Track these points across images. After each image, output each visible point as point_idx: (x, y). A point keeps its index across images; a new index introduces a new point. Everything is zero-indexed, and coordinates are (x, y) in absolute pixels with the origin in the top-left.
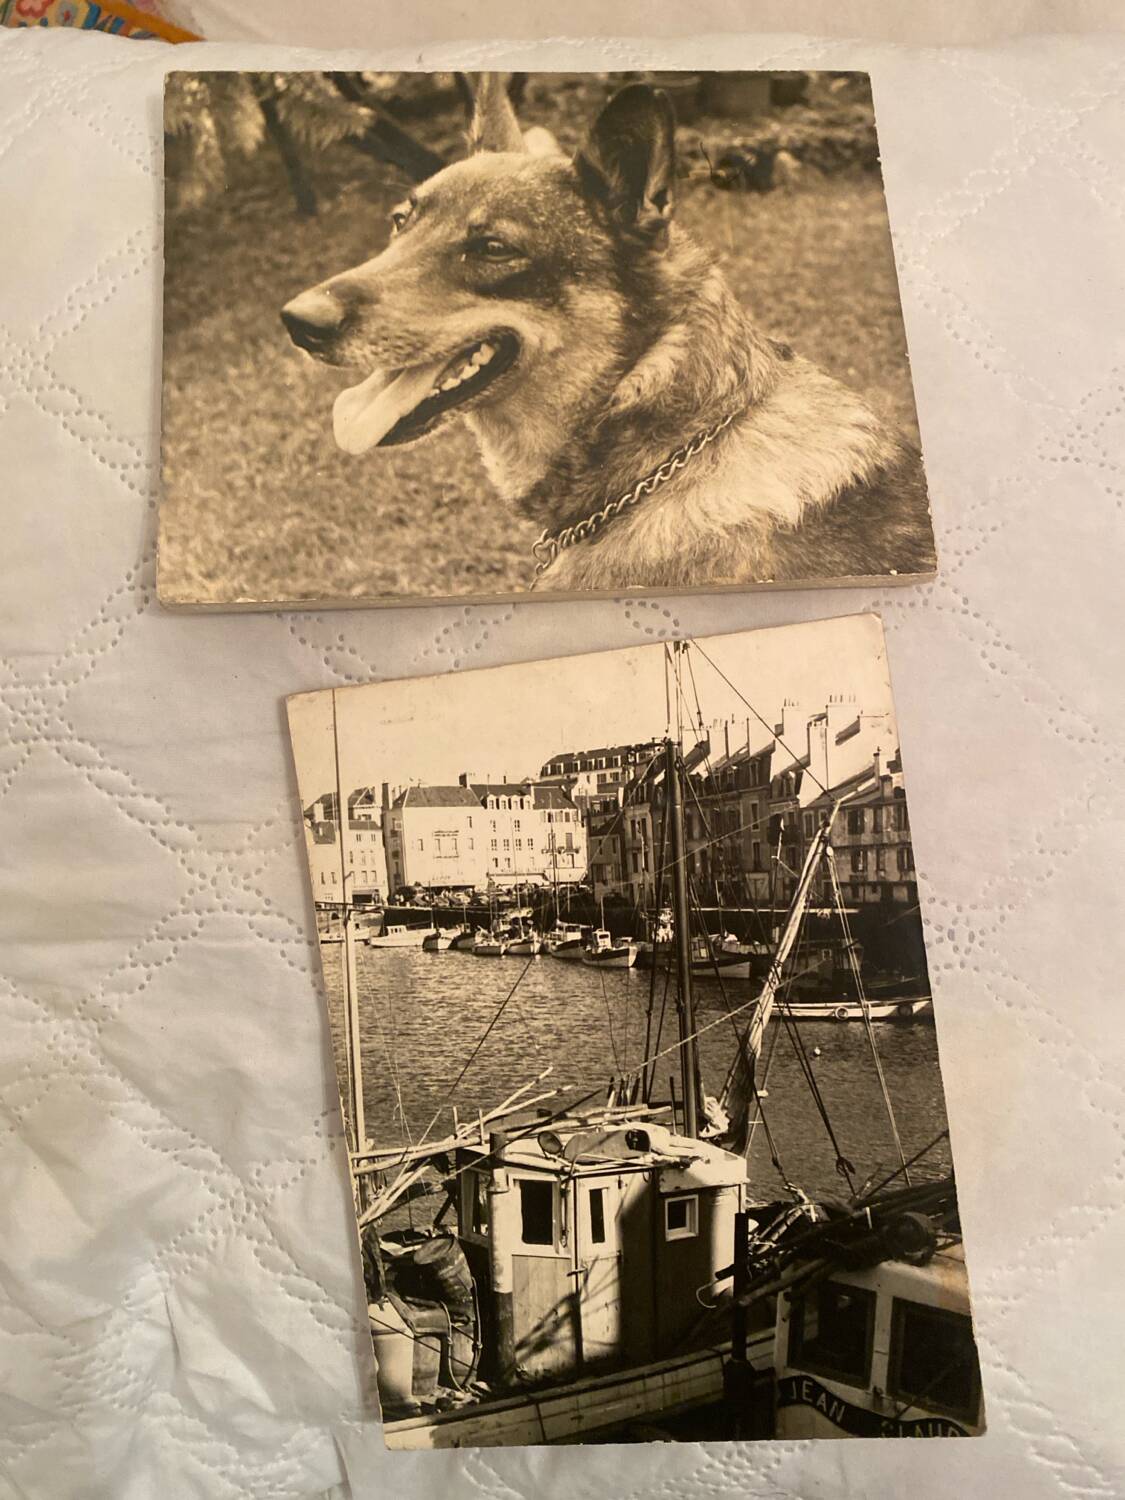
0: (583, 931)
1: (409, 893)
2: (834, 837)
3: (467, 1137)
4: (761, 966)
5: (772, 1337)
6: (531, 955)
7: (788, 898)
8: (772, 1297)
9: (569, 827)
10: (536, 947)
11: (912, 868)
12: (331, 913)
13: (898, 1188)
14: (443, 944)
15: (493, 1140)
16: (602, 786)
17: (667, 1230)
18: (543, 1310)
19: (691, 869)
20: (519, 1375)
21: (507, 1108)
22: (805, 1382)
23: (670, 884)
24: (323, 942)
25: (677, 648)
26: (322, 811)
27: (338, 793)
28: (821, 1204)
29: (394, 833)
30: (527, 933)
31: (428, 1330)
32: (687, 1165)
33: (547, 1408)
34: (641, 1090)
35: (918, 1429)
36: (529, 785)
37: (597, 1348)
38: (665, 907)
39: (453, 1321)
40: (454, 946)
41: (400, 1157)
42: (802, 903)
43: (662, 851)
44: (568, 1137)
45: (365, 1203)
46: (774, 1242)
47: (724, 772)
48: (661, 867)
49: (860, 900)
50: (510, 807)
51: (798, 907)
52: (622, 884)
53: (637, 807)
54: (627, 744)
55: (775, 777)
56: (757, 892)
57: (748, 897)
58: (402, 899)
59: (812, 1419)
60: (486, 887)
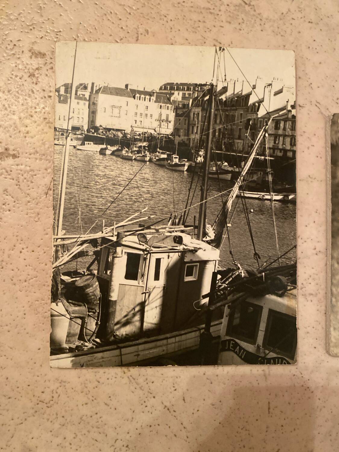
0: (168, 155)
1: (96, 129)
2: (269, 130)
3: (108, 233)
4: (235, 176)
5: (222, 323)
6: (145, 162)
7: (249, 151)
8: (223, 307)
9: (168, 112)
10: (147, 159)
11: (295, 145)
12: (61, 133)
13: (276, 266)
14: (108, 152)
15: (118, 235)
16: (184, 97)
17: (185, 277)
18: (129, 308)
19: (214, 135)
20: (114, 336)
21: (126, 222)
22: (232, 342)
23: (205, 140)
24: (55, 144)
25: (220, 49)
26: (64, 90)
27: (72, 84)
28: (246, 270)
29: (94, 104)
30: (144, 152)
31: (77, 315)
32: (196, 251)
33: (124, 351)
34: (182, 220)
35: (272, 361)
36: (154, 93)
37: (150, 325)
38: (202, 149)
40: (113, 154)
41: (76, 239)
42: (254, 154)
43: (204, 127)
44: (151, 236)
45: (57, 258)
46: (226, 285)
47: (232, 100)
48: (202, 133)
49: (275, 155)
50: (145, 100)
51: (252, 154)
52: (186, 137)
53: (196, 108)
54: (196, 83)
55: (250, 104)
56: (238, 148)
57: (234, 149)
58: (93, 131)
59: (233, 357)
60: (130, 131)
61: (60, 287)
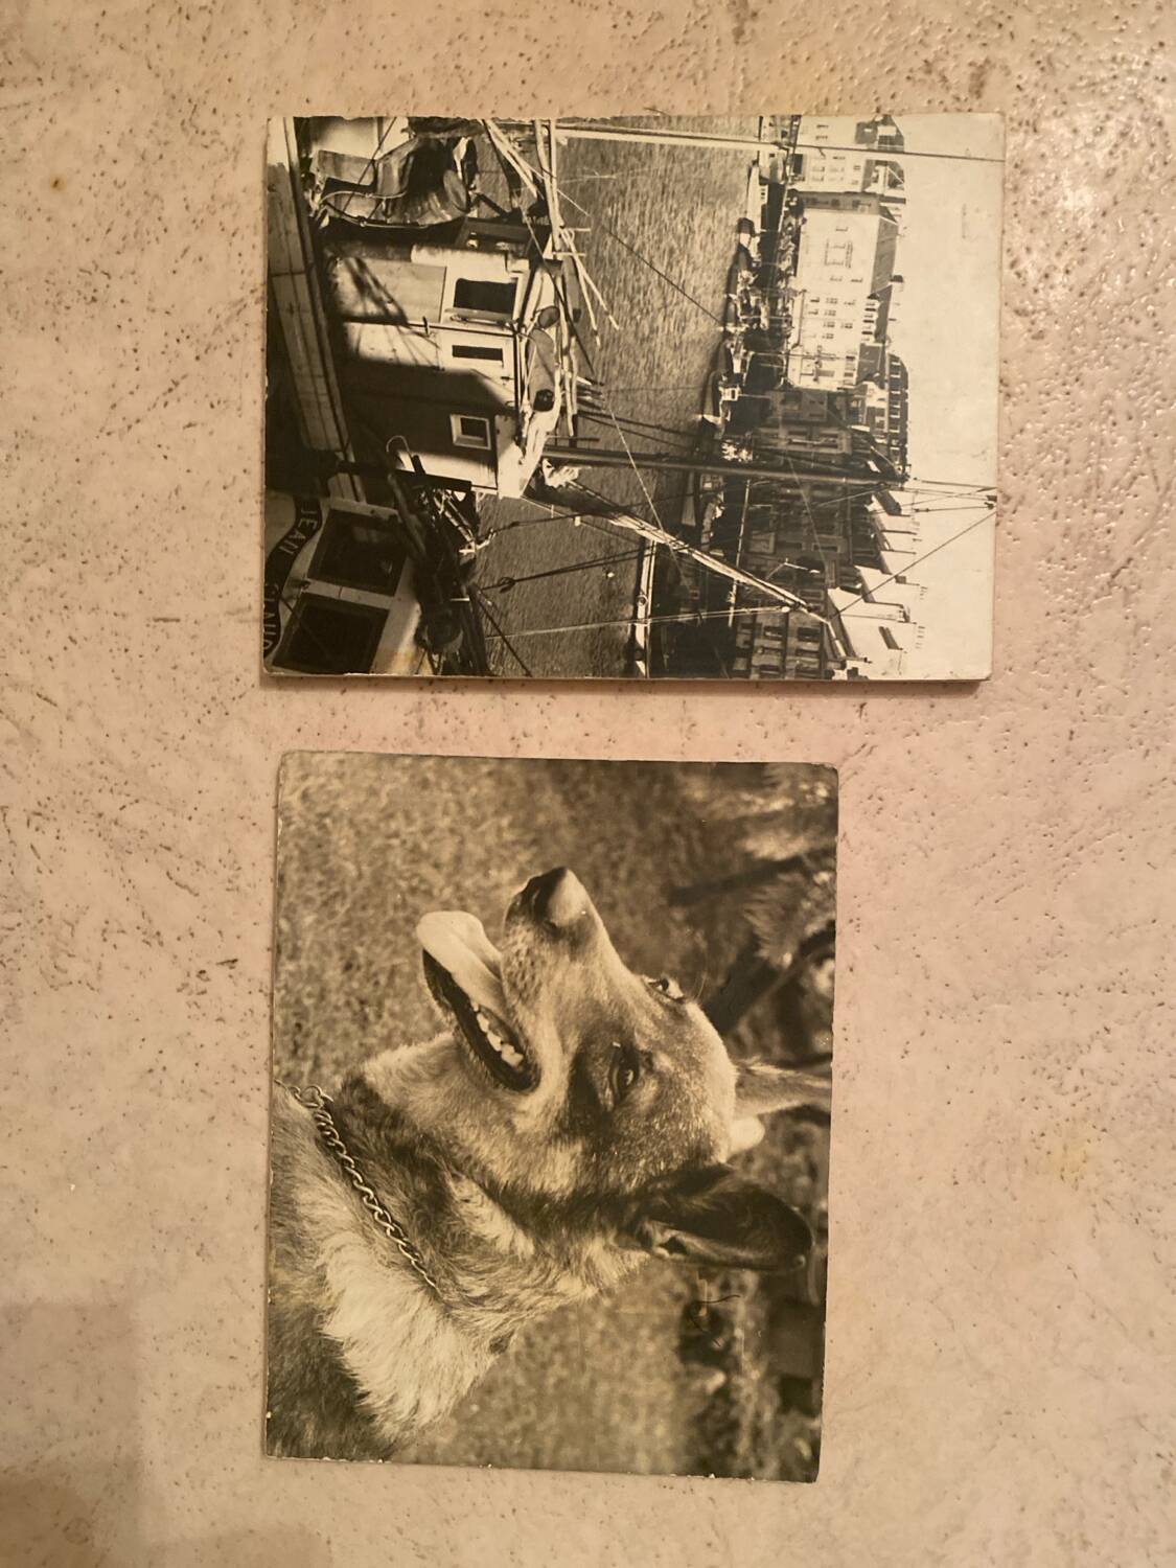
0: (740, 376)
1: (797, 211)
2: (798, 615)
3: (561, 237)
4: (691, 536)
5: (357, 499)
6: (724, 323)
7: (749, 568)
8: (394, 504)
9: (839, 376)
10: (731, 328)
12: (788, 130)
13: (484, 628)
14: (744, 238)
15: (556, 263)
16: (873, 412)
17: (460, 417)
18: (394, 290)
19: (786, 484)
20: (333, 258)
21: (585, 280)
22: (316, 523)
23: (775, 463)
24: (761, 119)
25: (990, 498)
26: (888, 134)
27: (904, 153)
28: (475, 558)
29: (856, 205)
30: (745, 321)
31: (380, 175)
32: (518, 444)
33: (301, 280)
34: (590, 410)
35: (272, 615)
36: (884, 342)
37: (355, 337)
38: (754, 457)
39: (388, 201)
40: (741, 249)
41: (548, 169)
42: (743, 579)
43: (806, 459)
44: (553, 336)
45: (506, 127)
46: (443, 512)
47: (870, 526)
48: (792, 457)
49: (739, 629)
50: (866, 321)
51: (740, 575)
52: (780, 418)
53: (850, 442)
54: (909, 441)
55: (859, 570)
56: (756, 540)
57: (753, 532)
58: (792, 204)
59: (283, 525)
60: (793, 287)
61: (443, 137)
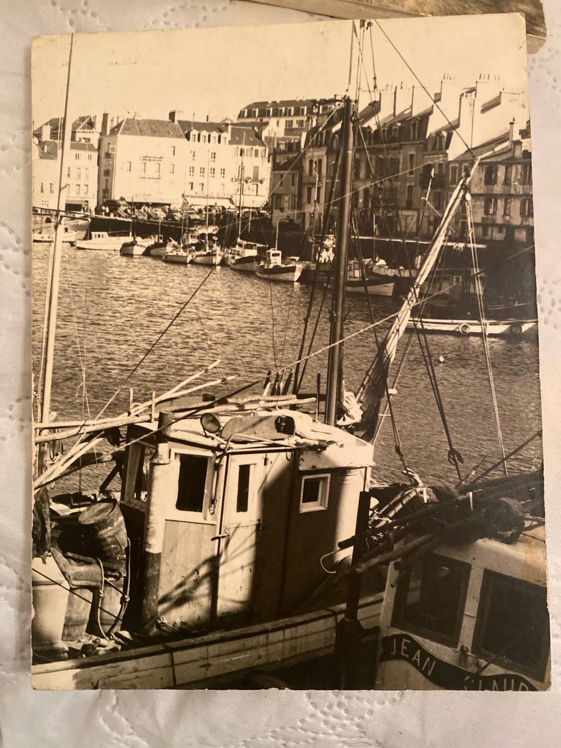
0: (259, 249)
1: (114, 206)
2: (473, 186)
3: (140, 415)
4: (403, 286)
5: (381, 601)
6: (213, 266)
7: (431, 233)
8: (384, 566)
9: (257, 161)
10: (217, 260)
11: (531, 215)
12: (45, 217)
13: (497, 477)
14: (138, 250)
15: (162, 419)
16: (289, 130)
17: (301, 503)
18: (187, 569)
19: (354, 203)
20: (159, 626)
21: (177, 392)
22: (404, 640)
23: (336, 215)
24: (35, 241)
25: (362, 25)
26: (49, 132)
27: (65, 118)
28: (432, 487)
29: (108, 155)
30: (211, 247)
31: (83, 583)
32: (324, 448)
33: (179, 656)
34: (292, 383)
35: (495, 683)
36: (227, 125)
37: (230, 604)
38: (329, 233)
39: (107, 576)
40: (147, 253)
41: (78, 429)
42: (441, 238)
43: (332, 187)
44: (228, 419)
45: (42, 467)
46: (390, 518)
47: (390, 128)
48: (330, 200)
49: (488, 238)
50: (209, 141)
51: (438, 240)
52: (296, 212)
53: (315, 149)
54: (314, 98)
55: (431, 134)
56: (406, 226)
57: (399, 229)
58: (108, 211)
59: (407, 672)
60: (180, 206)
61: (50, 525)
